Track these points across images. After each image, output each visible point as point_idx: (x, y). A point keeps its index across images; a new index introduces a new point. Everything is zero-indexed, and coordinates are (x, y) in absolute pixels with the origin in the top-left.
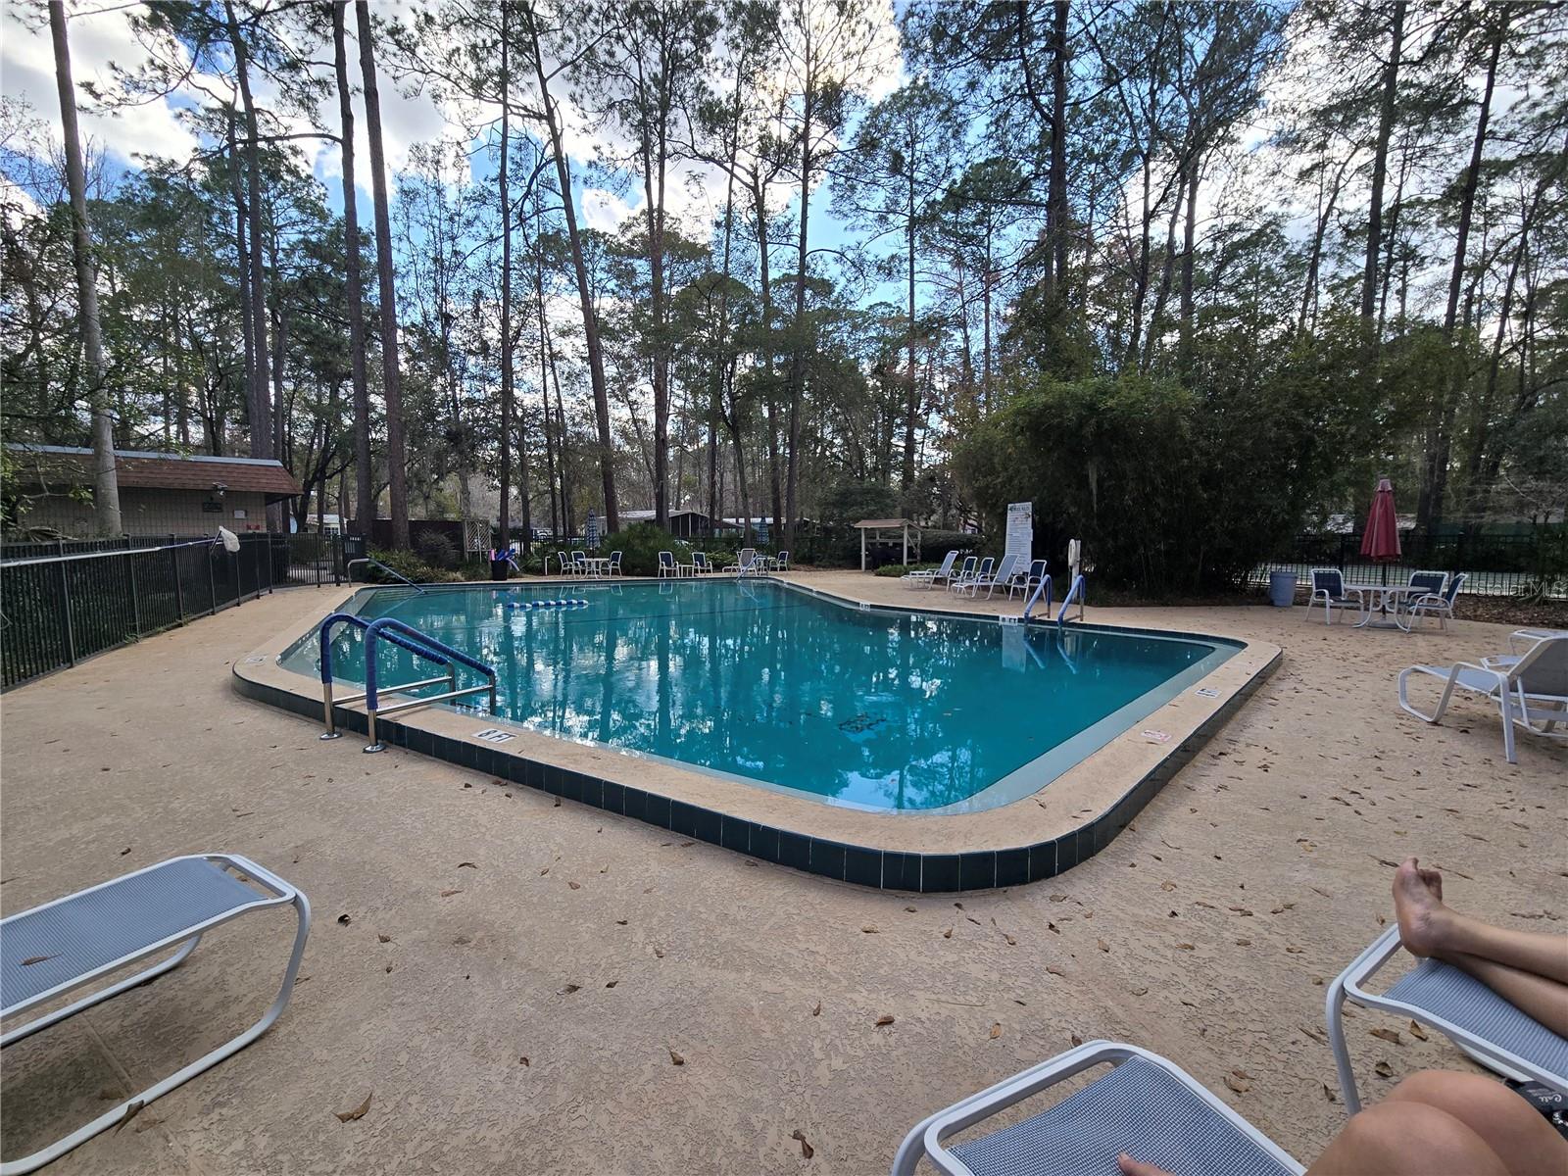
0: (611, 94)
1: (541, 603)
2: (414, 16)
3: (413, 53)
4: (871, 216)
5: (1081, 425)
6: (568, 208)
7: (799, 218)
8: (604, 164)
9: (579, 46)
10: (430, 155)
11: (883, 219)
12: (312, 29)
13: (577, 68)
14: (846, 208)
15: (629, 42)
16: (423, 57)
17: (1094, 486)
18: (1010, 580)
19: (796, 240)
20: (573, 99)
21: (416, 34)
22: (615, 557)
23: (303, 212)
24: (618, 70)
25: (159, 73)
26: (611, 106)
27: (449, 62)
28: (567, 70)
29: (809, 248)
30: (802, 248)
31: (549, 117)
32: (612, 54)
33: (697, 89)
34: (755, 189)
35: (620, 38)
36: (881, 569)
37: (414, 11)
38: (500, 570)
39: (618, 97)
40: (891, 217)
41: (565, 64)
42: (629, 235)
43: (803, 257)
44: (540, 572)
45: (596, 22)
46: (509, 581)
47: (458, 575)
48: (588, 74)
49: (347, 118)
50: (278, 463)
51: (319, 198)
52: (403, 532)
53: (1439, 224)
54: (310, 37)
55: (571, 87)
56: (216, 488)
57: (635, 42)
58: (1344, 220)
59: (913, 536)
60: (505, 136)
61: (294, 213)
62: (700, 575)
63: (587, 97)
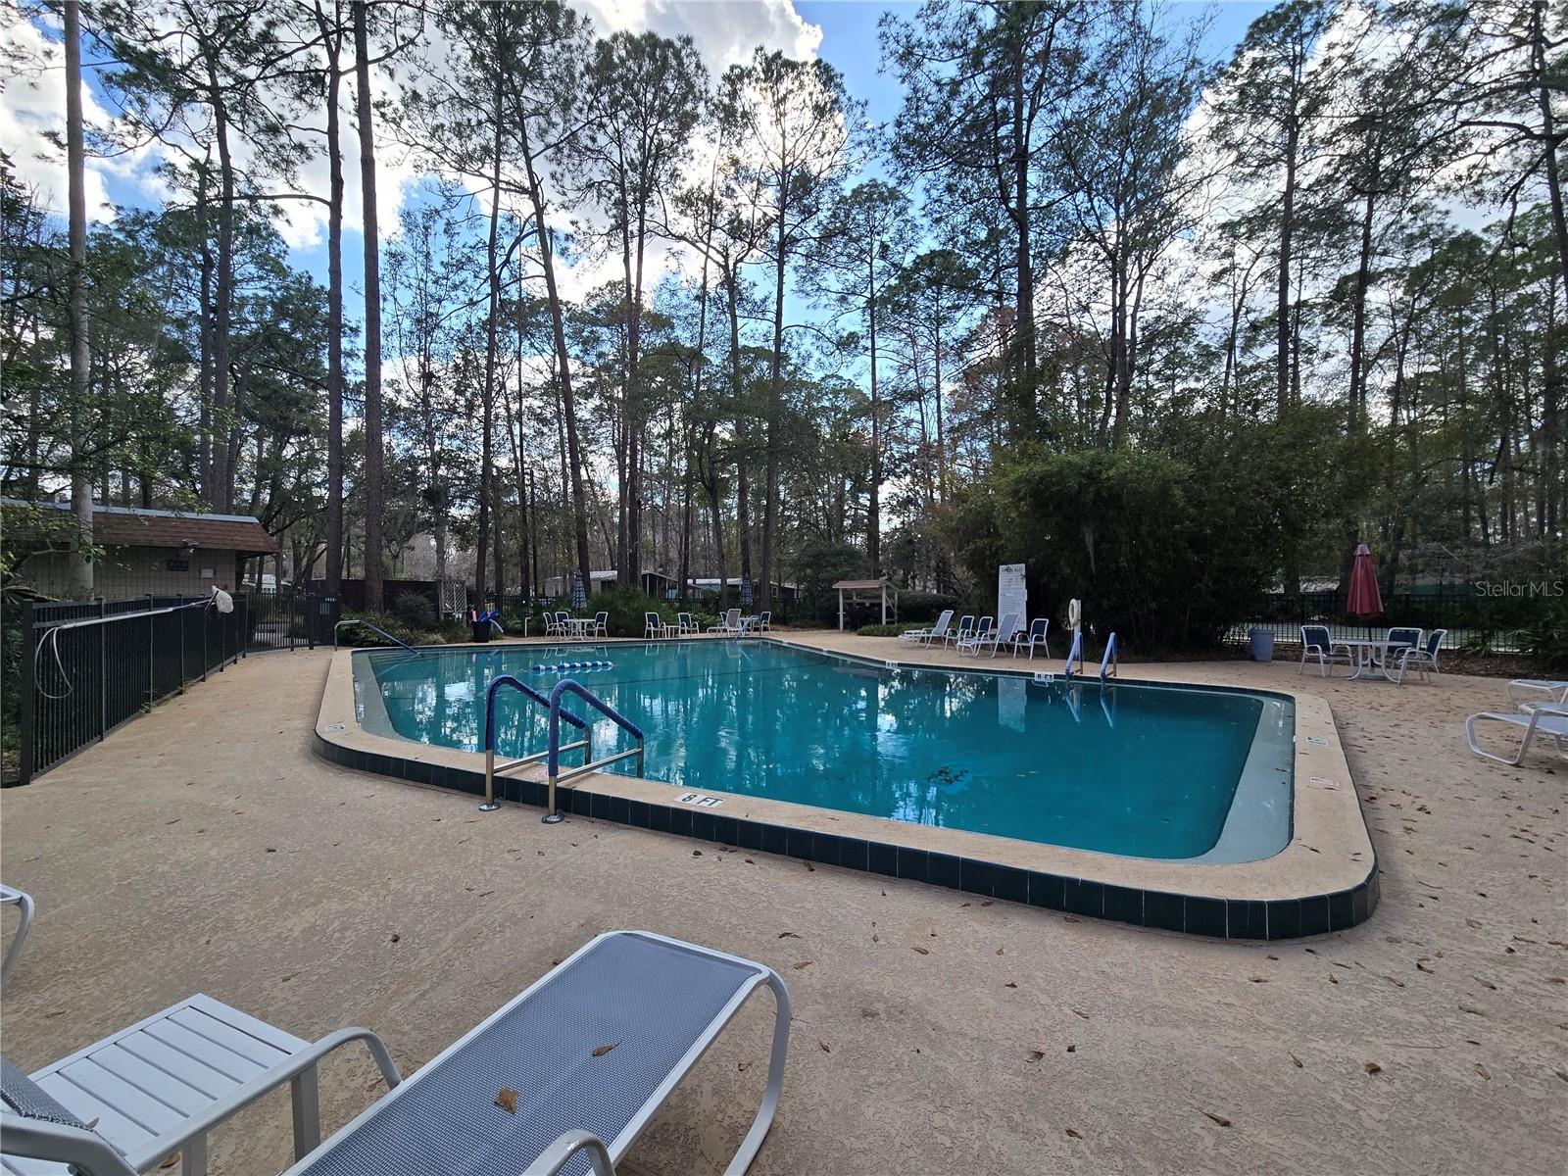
0: (591, 175)
1: (567, 665)
2: (402, 93)
3: (398, 125)
4: (834, 296)
5: (1079, 492)
6: (549, 277)
7: (775, 295)
8: (581, 237)
9: (565, 131)
10: (420, 221)
11: (843, 299)
12: (299, 97)
13: (560, 150)
14: (808, 287)
15: (610, 129)
16: (409, 130)
17: (1090, 549)
18: (1013, 639)
19: (771, 316)
20: (553, 176)
21: (401, 108)
22: (601, 618)
23: (261, 268)
24: (599, 153)
25: (131, 128)
26: (590, 186)
27: (433, 135)
28: (550, 152)
29: (785, 323)
30: (778, 323)
31: (533, 193)
32: (594, 140)
33: (672, 175)
34: (726, 268)
35: (602, 126)
36: (864, 628)
37: (403, 88)
38: (482, 632)
39: (597, 177)
40: (851, 298)
41: (548, 147)
42: (594, 304)
43: (779, 332)
44: (519, 633)
45: (580, 110)
46: (491, 643)
47: (438, 637)
48: (569, 156)
49: (337, 183)
50: (254, 520)
51: (279, 256)
52: (377, 591)
53: (1325, 324)
54: (297, 104)
55: (554, 167)
56: (186, 546)
57: (617, 131)
58: (1251, 317)
59: (890, 596)
60: (496, 208)
61: (252, 269)
62: (686, 636)
63: (568, 176)
